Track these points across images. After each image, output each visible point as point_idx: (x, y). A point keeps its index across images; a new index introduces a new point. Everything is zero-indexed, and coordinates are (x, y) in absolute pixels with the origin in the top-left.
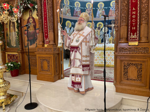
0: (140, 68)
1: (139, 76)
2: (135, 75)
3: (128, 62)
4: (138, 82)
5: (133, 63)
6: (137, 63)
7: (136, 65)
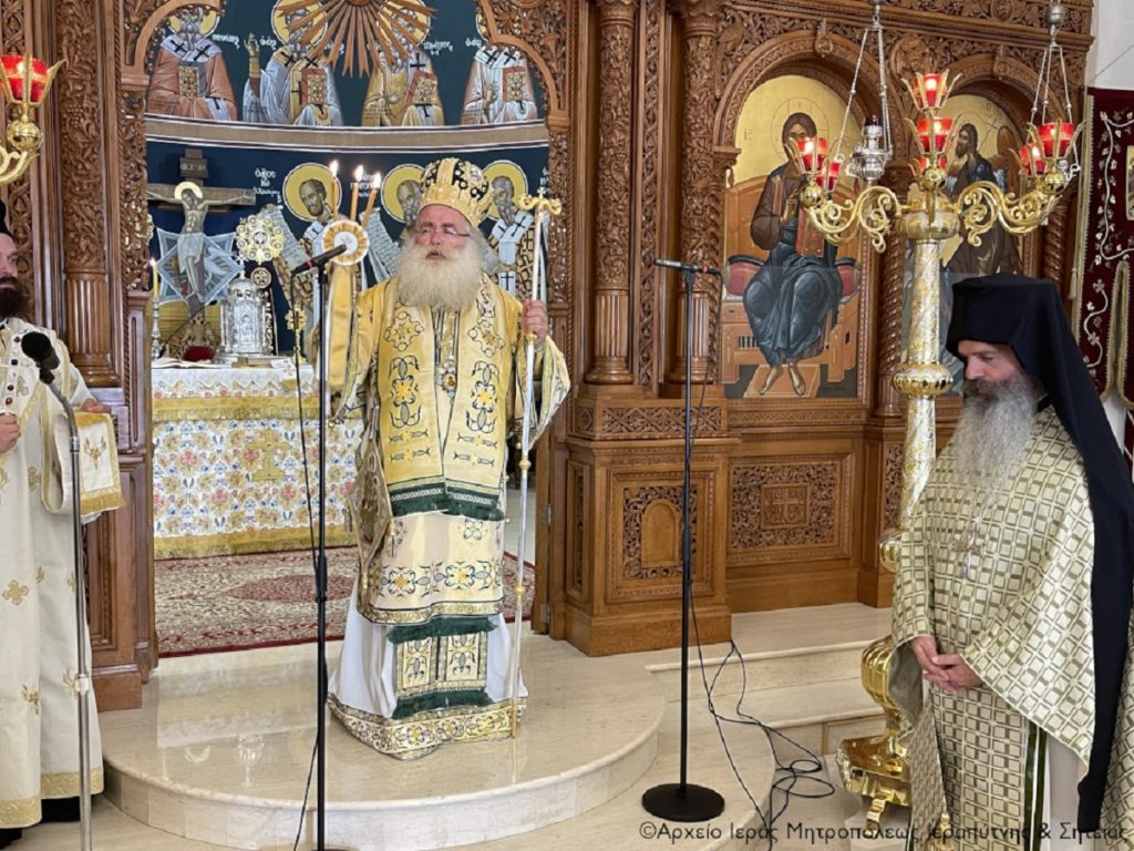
2: (671, 548)
3: (642, 485)
5: (661, 488)
7: (673, 494)
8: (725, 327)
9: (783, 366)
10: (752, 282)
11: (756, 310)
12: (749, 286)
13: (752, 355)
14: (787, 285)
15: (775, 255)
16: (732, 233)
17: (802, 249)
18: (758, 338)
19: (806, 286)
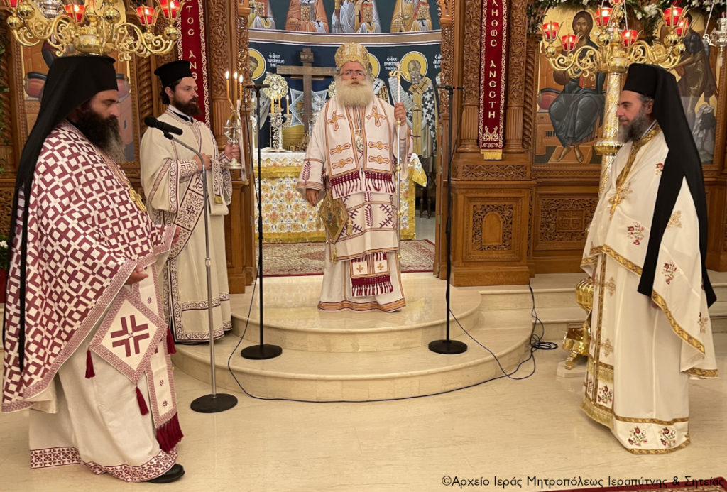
0: (508, 217)
1: (507, 236)
2: (498, 236)
3: (483, 204)
4: (503, 251)
5: (493, 206)
6: (503, 204)
7: (500, 209)
8: (538, 126)
9: (571, 147)
10: (554, 101)
11: (555, 117)
12: (553, 103)
13: (554, 141)
14: (574, 104)
15: (567, 89)
16: (543, 76)
17: (583, 85)
18: (557, 131)
19: (584, 105)
